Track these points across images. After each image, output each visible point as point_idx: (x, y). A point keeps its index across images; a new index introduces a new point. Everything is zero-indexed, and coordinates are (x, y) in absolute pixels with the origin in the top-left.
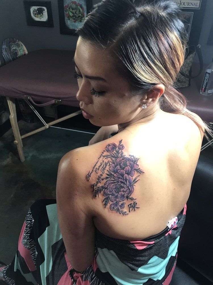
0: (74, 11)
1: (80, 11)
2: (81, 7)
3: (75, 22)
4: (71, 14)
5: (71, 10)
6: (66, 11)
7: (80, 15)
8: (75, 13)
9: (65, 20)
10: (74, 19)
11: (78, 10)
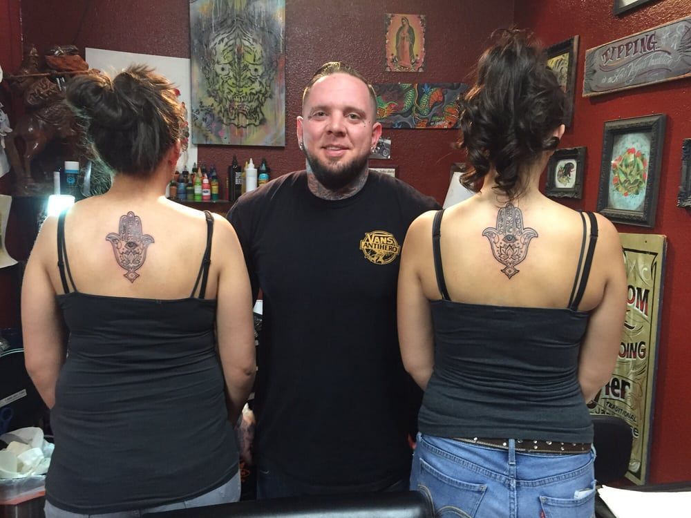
0: (628, 171)
1: (638, 170)
2: (642, 160)
3: (626, 194)
4: (623, 178)
5: (624, 168)
6: (614, 172)
7: (638, 177)
8: (630, 174)
9: (610, 191)
10: (626, 188)
11: (635, 168)
